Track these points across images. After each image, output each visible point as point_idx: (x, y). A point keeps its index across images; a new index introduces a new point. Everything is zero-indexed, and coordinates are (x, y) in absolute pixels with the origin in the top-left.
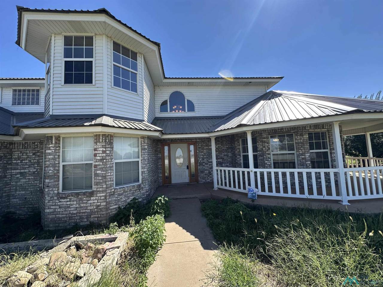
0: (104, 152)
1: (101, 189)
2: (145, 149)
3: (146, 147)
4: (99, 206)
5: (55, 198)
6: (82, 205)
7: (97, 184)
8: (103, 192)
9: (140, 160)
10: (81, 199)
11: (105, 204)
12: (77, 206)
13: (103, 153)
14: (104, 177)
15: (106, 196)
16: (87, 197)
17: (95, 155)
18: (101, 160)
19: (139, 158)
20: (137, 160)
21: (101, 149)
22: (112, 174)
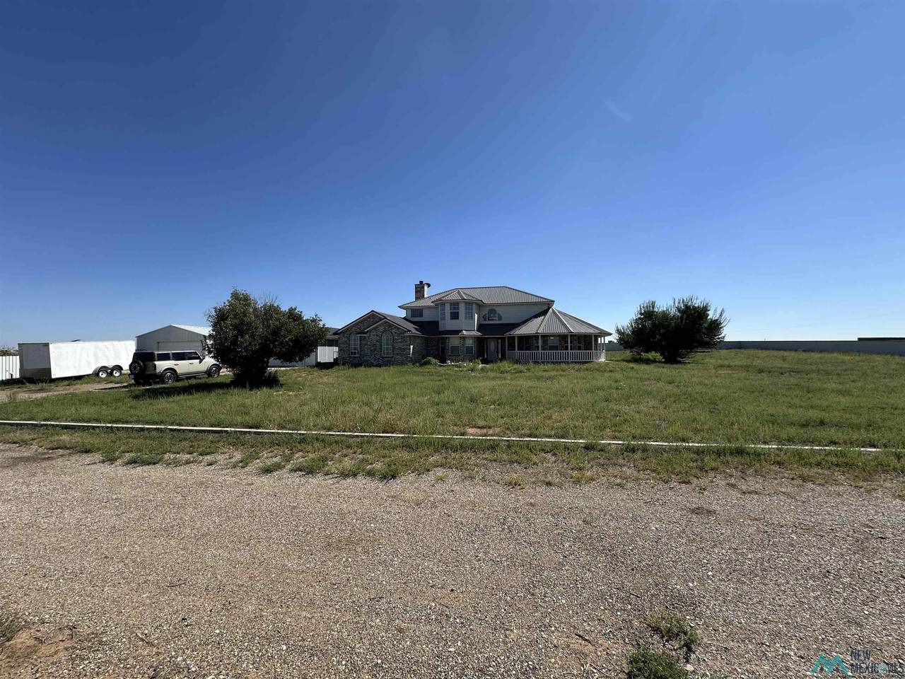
1: (462, 354)
3: (476, 341)
4: (462, 359)
5: (450, 356)
7: (461, 352)
9: (473, 346)
10: (457, 356)
11: (464, 358)
12: (456, 358)
14: (463, 350)
15: (464, 356)
16: (459, 356)
17: (460, 344)
18: (462, 345)
21: (462, 342)
22: (465, 349)
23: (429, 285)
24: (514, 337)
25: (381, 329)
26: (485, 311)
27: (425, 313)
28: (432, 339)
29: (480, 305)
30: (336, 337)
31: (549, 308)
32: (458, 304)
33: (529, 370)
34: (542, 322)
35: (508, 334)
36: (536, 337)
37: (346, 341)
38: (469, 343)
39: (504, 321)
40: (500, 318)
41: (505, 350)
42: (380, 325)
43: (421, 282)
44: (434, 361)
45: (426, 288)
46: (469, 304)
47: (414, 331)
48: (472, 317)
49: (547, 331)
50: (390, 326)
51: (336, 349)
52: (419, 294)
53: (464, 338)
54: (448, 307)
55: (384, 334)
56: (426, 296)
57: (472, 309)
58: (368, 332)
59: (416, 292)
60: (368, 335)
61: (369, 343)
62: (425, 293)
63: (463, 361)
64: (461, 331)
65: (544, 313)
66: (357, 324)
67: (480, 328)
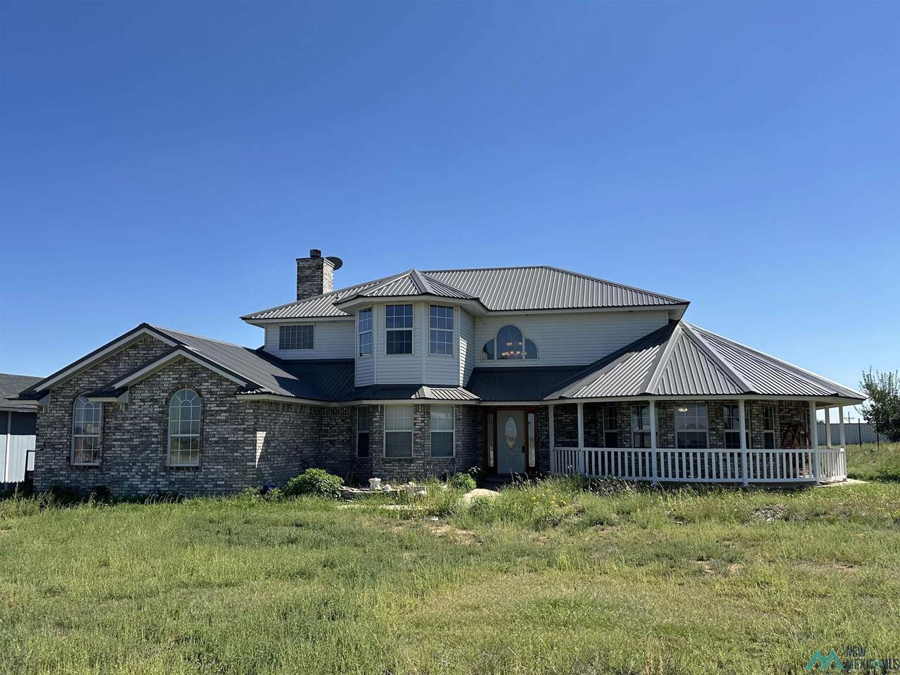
0: (423, 421)
1: (420, 457)
2: (459, 419)
3: (461, 417)
4: (417, 472)
5: (381, 462)
6: (403, 471)
7: (416, 451)
8: (421, 459)
9: (454, 431)
10: (403, 465)
11: (423, 470)
12: (400, 471)
13: (422, 423)
14: (423, 445)
15: (424, 464)
16: (408, 463)
17: (415, 424)
18: (420, 429)
19: (453, 429)
20: (451, 431)
21: (420, 419)
22: (428, 443)
23: (337, 263)
24: (574, 406)
25: (168, 380)
26: (490, 332)
27: (320, 335)
28: (335, 411)
29: (476, 314)
30: (31, 405)
31: (673, 323)
32: (409, 307)
33: (625, 513)
34: (656, 362)
35: (556, 395)
36: (639, 405)
37: (61, 420)
38: (442, 422)
39: (542, 361)
40: (532, 349)
41: (546, 445)
42: (162, 369)
43: (316, 254)
44: (326, 479)
45: (328, 269)
46: (442, 309)
47: (276, 388)
48: (450, 346)
49: (672, 389)
50: (195, 371)
51: (30, 441)
52: (307, 285)
53: (426, 409)
54: (379, 317)
55: (177, 396)
56: (326, 290)
57: (450, 326)
58: (123, 389)
59: (300, 280)
60: (125, 398)
61: (127, 425)
62: (325, 283)
63: (419, 478)
64: (416, 388)
65: (659, 337)
66: (95, 366)
67: (477, 378)
